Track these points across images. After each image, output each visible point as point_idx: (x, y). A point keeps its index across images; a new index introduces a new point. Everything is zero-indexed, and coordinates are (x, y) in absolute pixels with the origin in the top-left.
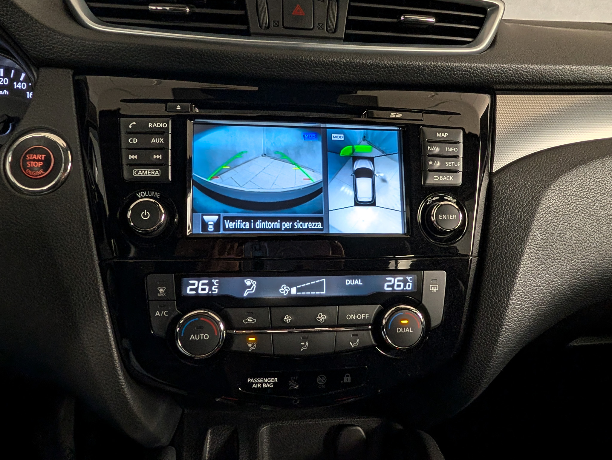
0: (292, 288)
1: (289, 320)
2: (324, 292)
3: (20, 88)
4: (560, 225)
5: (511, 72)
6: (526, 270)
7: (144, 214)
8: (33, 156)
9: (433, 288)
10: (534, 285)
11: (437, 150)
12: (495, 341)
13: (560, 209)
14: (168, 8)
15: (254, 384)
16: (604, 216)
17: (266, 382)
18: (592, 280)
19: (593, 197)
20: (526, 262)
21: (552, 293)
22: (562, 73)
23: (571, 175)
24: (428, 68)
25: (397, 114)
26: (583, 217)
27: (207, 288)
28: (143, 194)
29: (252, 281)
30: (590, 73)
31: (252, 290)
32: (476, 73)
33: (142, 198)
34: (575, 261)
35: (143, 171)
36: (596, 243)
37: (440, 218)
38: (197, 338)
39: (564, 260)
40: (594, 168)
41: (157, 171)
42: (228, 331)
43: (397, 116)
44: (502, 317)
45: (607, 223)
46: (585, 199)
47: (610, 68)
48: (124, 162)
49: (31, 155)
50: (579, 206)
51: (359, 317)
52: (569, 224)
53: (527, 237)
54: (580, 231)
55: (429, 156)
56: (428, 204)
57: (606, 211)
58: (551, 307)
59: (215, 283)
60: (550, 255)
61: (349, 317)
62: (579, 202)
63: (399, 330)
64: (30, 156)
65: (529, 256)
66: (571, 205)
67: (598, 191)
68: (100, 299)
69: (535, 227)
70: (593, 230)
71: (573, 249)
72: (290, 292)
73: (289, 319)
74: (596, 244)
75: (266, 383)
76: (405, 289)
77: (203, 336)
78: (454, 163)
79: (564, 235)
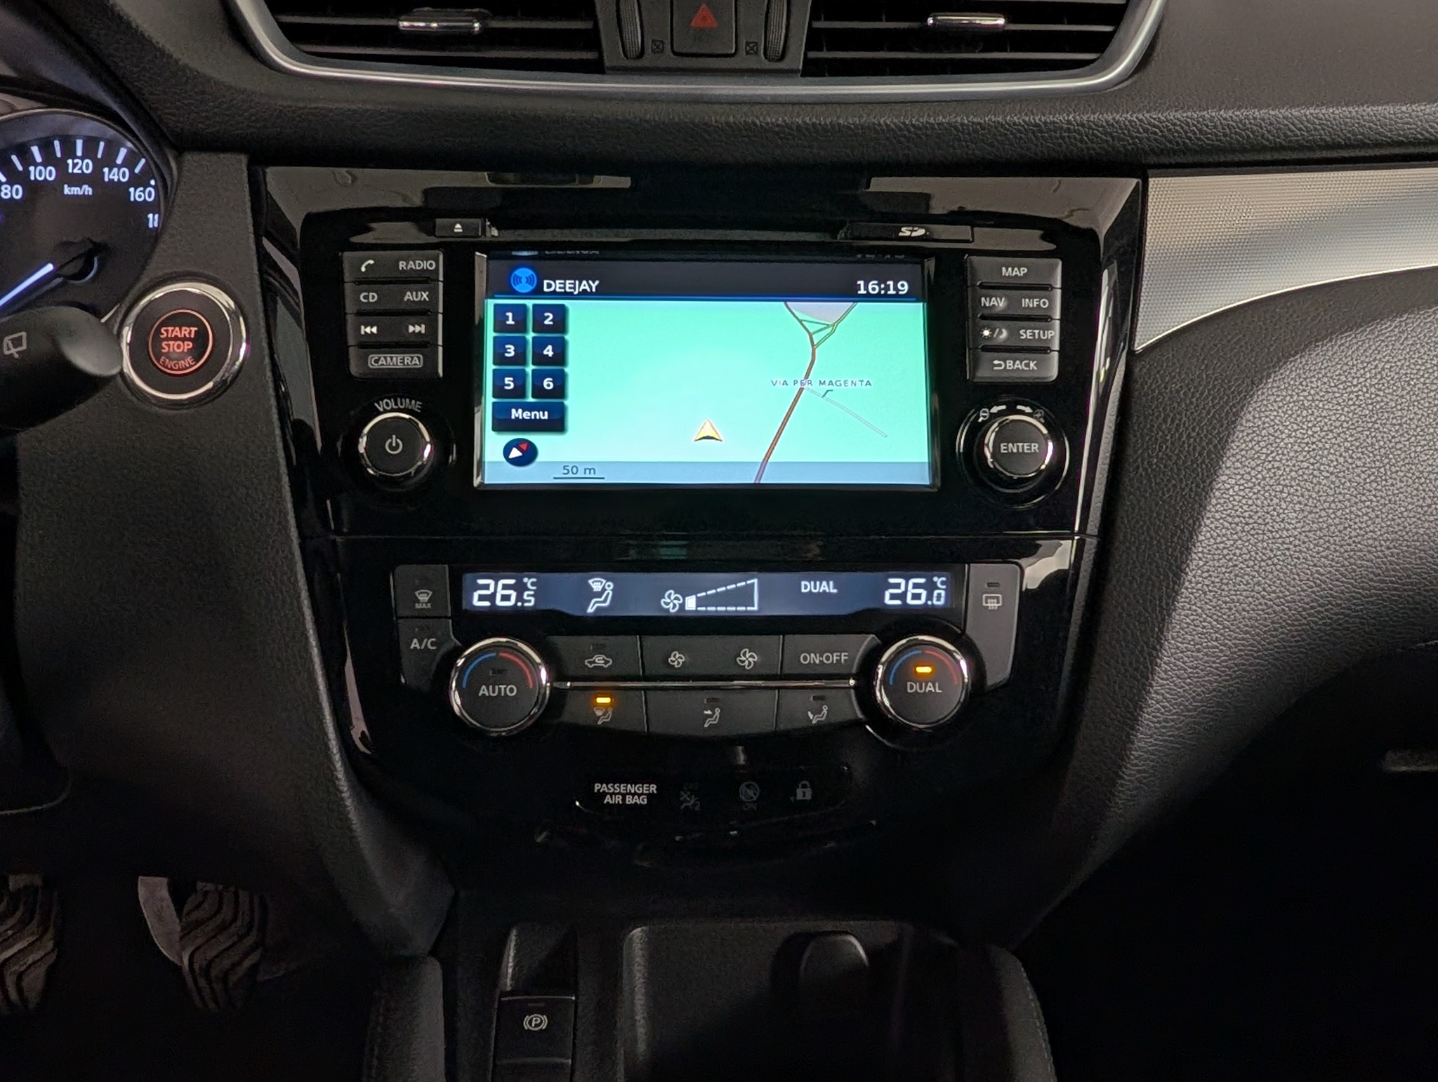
0: (687, 598)
1: (679, 663)
2: (756, 608)
3: (116, 180)
4: (1288, 466)
5: (1178, 128)
6: (1205, 565)
7: (391, 443)
8: (173, 331)
9: (989, 601)
10: (1224, 599)
11: (1001, 305)
12: (1130, 720)
13: (1289, 430)
14: (434, 25)
15: (608, 796)
16: (1401, 446)
17: (633, 791)
18: (1374, 591)
19: (1372, 404)
20: (1205, 547)
21: (1270, 618)
22: (1302, 124)
23: (1318, 354)
24: (983, 128)
25: (916, 229)
26: (1347, 450)
27: (513, 594)
28: (387, 404)
29: (604, 581)
30: (1373, 122)
31: (605, 601)
32: (1093, 134)
33: (386, 411)
34: (1328, 548)
35: (389, 359)
36: (1381, 507)
37: (1002, 451)
38: (494, 692)
39: (1299, 545)
40: (1377, 337)
41: (416, 358)
42: (555, 684)
43: (914, 234)
44: (1147, 668)
45: (1409, 464)
46: (1352, 408)
47: (1423, 108)
48: (351, 341)
49: (170, 329)
50: (1338, 424)
51: (828, 658)
52: (1313, 464)
53: (1207, 493)
54: (1340, 481)
55: (983, 317)
56: (980, 420)
57: (1406, 435)
58: (1271, 650)
59: (529, 586)
60: (1264, 534)
61: (805, 658)
62: (1338, 416)
63: (912, 687)
64: (167, 331)
65: (1211, 535)
66: (1318, 423)
67: (1387, 391)
68: (303, 614)
69: (1228, 472)
70: (1372, 478)
71: (1321, 520)
72: (682, 606)
73: (680, 660)
74: (1380, 510)
75: (633, 795)
76: (929, 603)
77: (505, 689)
78: (1039, 333)
79: (1299, 488)
